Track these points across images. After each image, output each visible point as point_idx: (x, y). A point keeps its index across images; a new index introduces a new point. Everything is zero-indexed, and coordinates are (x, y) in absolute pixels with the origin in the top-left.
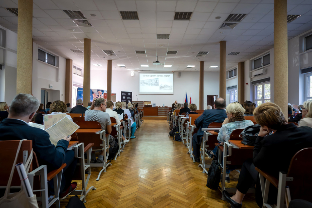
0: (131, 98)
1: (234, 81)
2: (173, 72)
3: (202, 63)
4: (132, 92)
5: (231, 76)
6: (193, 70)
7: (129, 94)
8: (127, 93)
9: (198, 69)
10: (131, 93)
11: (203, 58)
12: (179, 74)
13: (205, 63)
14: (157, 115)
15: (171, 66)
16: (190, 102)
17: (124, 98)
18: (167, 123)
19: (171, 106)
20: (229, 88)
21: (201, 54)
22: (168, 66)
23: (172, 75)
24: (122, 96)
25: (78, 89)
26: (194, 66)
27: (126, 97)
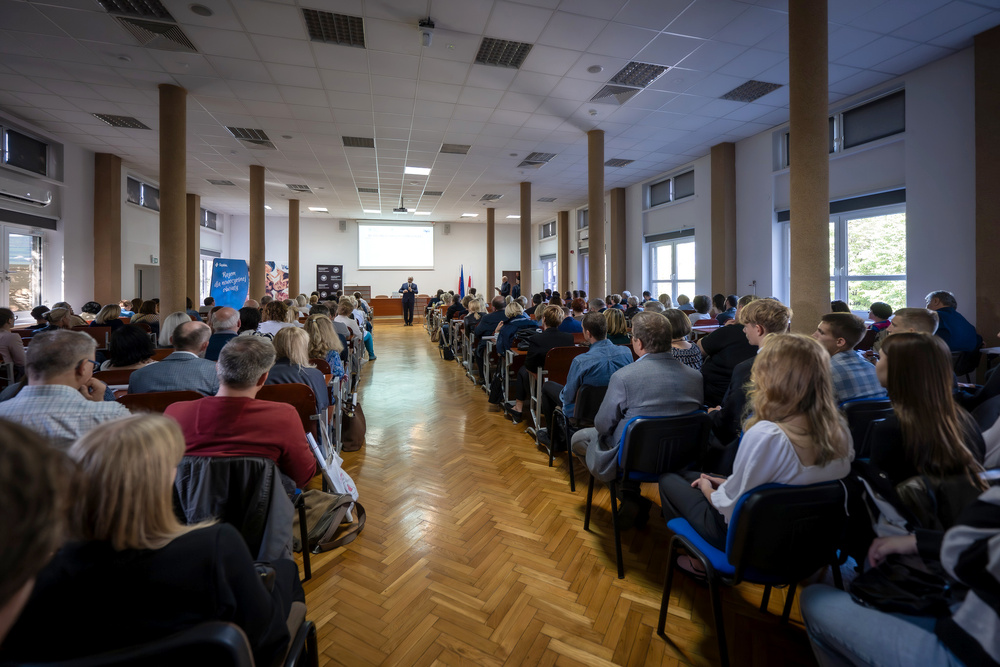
0: (341, 278)
1: (552, 246)
2: (434, 224)
3: (491, 212)
4: (342, 267)
5: (546, 235)
6: (476, 220)
7: (336, 270)
8: (331, 268)
9: (484, 219)
10: (340, 267)
11: (492, 203)
12: (446, 228)
13: (496, 211)
15: (429, 213)
16: (469, 285)
17: (324, 278)
20: (543, 258)
21: (488, 197)
22: (426, 214)
23: (430, 230)
24: (319, 275)
25: (215, 261)
26: (476, 215)
27: (329, 276)
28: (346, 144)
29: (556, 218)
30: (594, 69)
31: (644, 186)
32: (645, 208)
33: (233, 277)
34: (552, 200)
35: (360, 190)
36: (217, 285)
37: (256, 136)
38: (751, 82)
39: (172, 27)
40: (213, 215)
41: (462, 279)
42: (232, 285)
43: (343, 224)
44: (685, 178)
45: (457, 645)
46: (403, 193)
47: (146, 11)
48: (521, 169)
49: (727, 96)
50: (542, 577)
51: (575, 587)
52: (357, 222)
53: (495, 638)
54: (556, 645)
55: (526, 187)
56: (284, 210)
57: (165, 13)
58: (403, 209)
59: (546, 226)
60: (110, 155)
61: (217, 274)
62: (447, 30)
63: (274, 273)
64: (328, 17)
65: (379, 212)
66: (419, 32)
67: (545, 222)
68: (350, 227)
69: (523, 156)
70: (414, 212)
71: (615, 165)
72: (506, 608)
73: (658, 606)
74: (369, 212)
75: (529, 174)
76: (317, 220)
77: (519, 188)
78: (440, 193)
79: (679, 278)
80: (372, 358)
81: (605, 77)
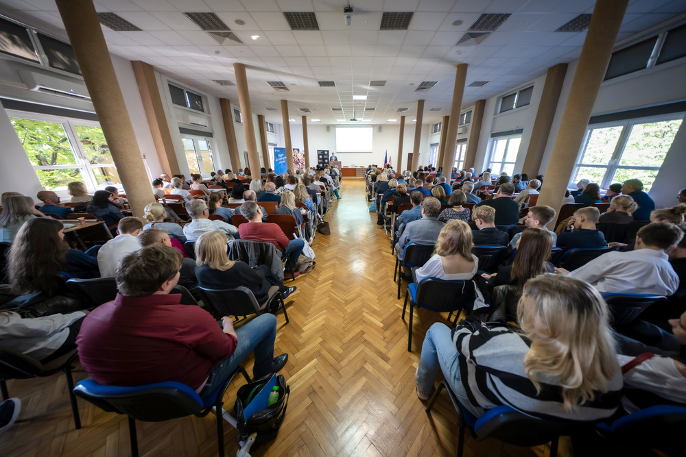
1: (438, 138)
2: (373, 126)
3: (403, 118)
5: (435, 131)
6: (395, 123)
7: (326, 153)
8: (324, 151)
9: (399, 123)
10: (328, 151)
11: (403, 113)
12: (380, 128)
13: (406, 118)
14: (355, 176)
15: (370, 120)
16: (390, 161)
17: (321, 157)
18: (364, 184)
19: (367, 167)
22: (369, 121)
23: (371, 129)
24: (319, 155)
25: (275, 149)
26: (395, 120)
27: (323, 155)
28: (321, 85)
29: (441, 120)
30: (457, 23)
31: (498, 99)
32: (495, 114)
33: (283, 156)
34: (438, 110)
35: (333, 109)
36: (277, 160)
37: (279, 85)
38: (582, 15)
39: (230, 33)
40: (271, 125)
41: (386, 157)
42: (282, 160)
43: (328, 128)
44: (526, 92)
45: (333, 307)
46: (355, 110)
47: (218, 28)
48: (417, 92)
49: (562, 29)
50: (370, 294)
51: (380, 299)
52: (335, 126)
53: (345, 308)
54: (365, 314)
55: (421, 103)
56: (300, 122)
57: (225, 27)
58: (354, 120)
59: (436, 125)
60: (225, 99)
61: (276, 155)
62: (360, 12)
63: (299, 154)
64: (297, 15)
65: (345, 120)
66: (345, 16)
67: (436, 123)
68: (331, 129)
69: (418, 84)
70: (361, 120)
71: (478, 86)
72: (352, 300)
73: (402, 308)
74: (340, 121)
75: (422, 95)
76: (316, 126)
77: (417, 104)
78: (374, 109)
79: (506, 161)
80: (338, 198)
81: (465, 27)
